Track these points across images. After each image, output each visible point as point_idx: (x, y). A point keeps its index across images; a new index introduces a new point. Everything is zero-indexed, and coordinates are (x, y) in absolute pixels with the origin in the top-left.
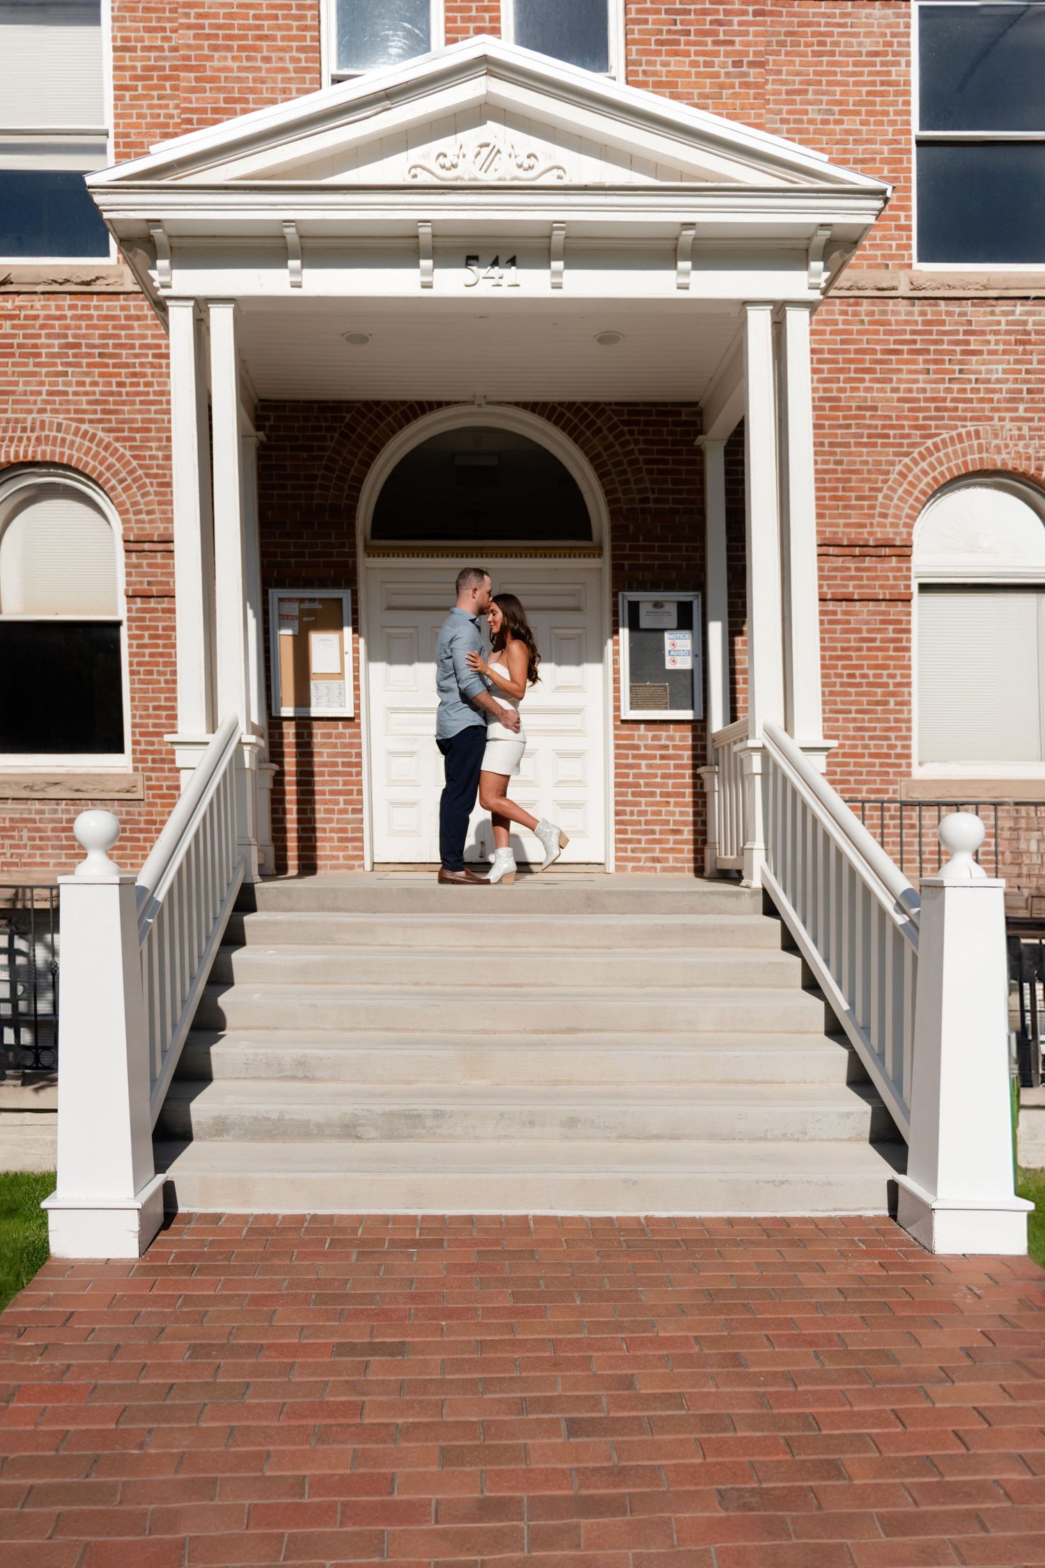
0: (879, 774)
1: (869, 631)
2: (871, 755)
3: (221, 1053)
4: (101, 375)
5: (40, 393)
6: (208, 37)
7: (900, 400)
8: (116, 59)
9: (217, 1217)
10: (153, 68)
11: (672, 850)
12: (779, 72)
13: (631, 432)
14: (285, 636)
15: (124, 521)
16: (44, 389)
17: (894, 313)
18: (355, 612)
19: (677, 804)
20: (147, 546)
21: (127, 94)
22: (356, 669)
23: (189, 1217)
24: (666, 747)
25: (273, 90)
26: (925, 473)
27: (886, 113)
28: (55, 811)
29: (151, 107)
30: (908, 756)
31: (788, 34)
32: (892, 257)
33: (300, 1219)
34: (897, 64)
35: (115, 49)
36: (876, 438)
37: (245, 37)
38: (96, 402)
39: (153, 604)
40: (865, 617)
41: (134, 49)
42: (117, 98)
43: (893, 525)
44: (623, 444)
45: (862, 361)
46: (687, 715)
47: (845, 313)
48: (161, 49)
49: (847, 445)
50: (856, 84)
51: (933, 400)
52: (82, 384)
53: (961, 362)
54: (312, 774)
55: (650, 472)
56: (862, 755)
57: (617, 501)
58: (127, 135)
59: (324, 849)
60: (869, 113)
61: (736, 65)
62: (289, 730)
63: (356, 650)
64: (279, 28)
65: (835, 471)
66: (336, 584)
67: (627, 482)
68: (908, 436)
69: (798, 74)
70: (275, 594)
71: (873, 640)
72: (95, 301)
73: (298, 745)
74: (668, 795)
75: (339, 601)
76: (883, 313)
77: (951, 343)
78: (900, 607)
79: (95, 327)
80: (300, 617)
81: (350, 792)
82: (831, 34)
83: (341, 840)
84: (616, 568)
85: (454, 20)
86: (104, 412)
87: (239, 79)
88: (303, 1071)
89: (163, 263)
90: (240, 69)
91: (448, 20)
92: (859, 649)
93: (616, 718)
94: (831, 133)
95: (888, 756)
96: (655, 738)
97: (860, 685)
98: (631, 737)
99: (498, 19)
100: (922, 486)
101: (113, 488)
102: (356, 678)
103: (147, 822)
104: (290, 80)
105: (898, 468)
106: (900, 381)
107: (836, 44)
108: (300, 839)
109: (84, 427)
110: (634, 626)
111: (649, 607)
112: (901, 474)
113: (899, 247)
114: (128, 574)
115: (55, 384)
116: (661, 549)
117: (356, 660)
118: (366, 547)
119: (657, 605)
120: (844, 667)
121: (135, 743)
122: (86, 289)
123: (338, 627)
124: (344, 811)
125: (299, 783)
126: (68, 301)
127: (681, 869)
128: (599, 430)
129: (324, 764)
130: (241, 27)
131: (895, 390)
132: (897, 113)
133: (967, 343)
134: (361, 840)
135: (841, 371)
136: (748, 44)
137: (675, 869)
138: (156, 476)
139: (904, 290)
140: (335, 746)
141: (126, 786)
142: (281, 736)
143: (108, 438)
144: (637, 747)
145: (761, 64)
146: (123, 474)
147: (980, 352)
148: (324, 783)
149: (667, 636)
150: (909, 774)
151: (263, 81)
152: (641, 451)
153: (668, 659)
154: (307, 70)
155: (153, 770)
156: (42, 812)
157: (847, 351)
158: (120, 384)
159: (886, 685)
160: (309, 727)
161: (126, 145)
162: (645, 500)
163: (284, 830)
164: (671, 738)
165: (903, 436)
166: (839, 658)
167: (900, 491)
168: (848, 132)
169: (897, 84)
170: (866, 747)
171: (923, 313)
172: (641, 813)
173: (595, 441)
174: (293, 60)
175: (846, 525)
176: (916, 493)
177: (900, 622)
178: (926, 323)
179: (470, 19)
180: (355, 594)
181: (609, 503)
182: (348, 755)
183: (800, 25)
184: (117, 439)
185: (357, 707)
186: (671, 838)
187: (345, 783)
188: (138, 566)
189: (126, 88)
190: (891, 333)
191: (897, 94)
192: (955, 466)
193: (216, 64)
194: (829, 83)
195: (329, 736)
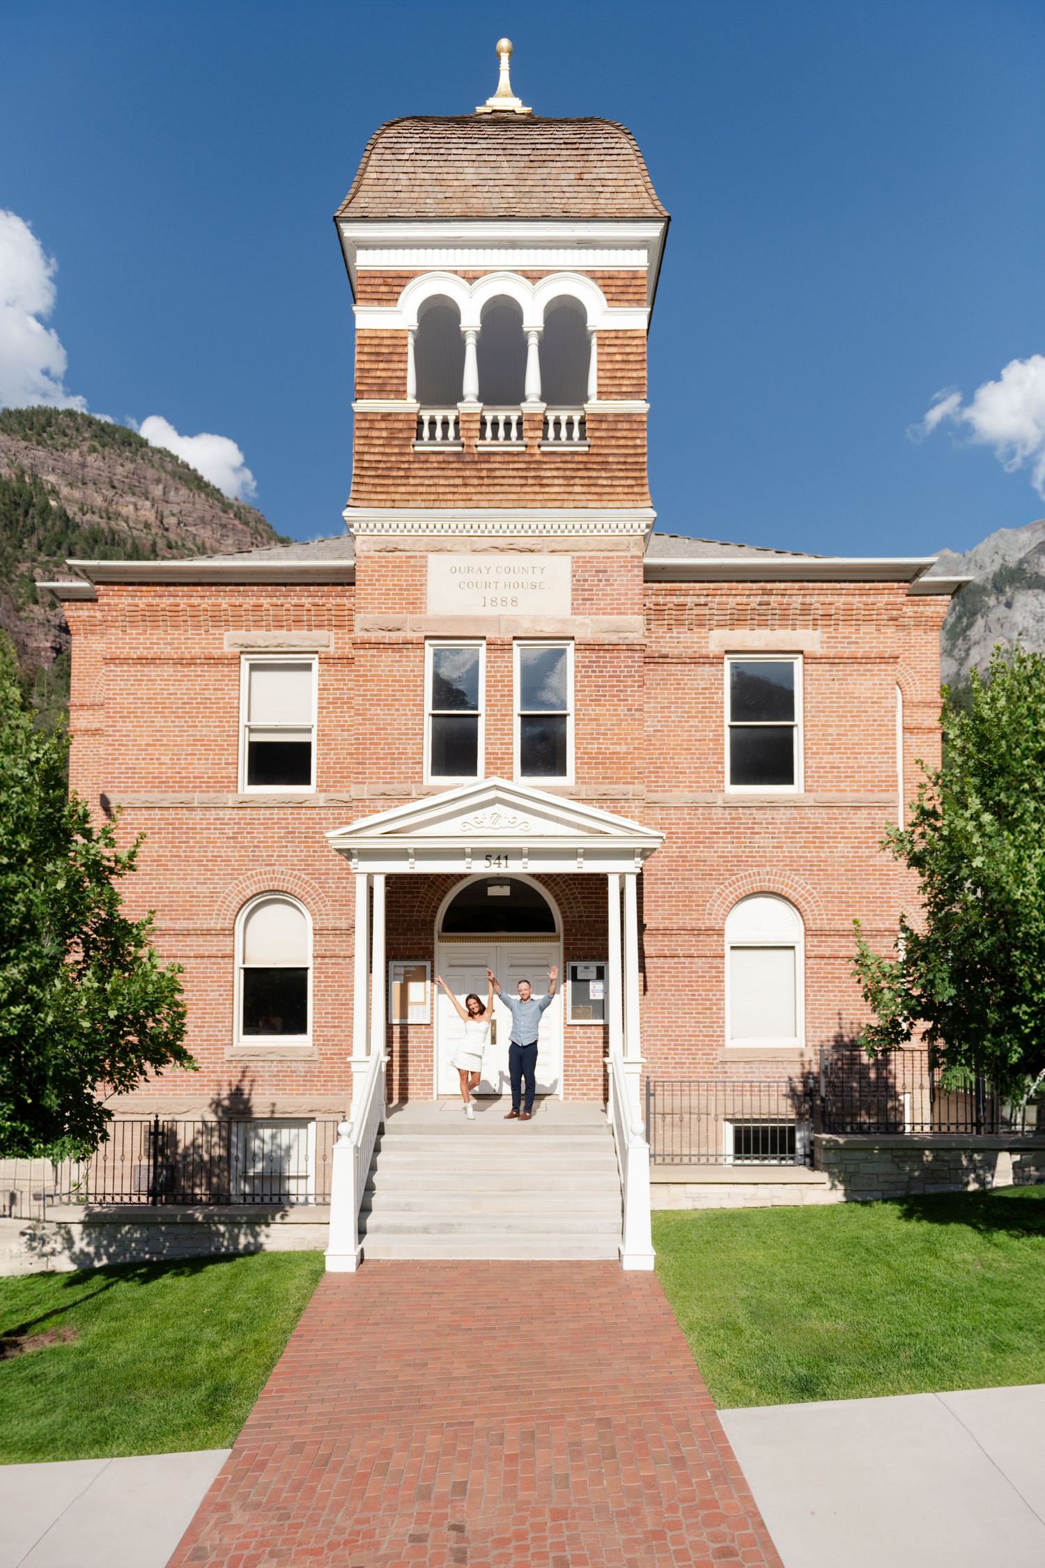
0: (708, 1045)
1: (703, 972)
2: (704, 1036)
3: (376, 1201)
4: (305, 847)
5: (272, 856)
6: (369, 700)
7: (718, 857)
8: (320, 694)
9: (379, 1260)
10: (339, 698)
11: (593, 1089)
12: (657, 698)
13: (574, 884)
14: (396, 986)
15: (314, 919)
16: (275, 854)
17: (715, 814)
18: (432, 971)
19: (595, 1066)
20: (325, 932)
21: (325, 711)
22: (432, 1000)
23: (369, 1260)
24: (590, 1038)
25: (400, 724)
26: (732, 893)
27: (711, 717)
28: (270, 1067)
29: (336, 717)
30: (723, 1036)
31: (661, 680)
32: (714, 787)
33: (409, 1261)
34: (717, 693)
35: (320, 689)
36: (706, 875)
37: (387, 700)
38: (302, 860)
39: (327, 960)
40: (700, 965)
41: (329, 689)
42: (319, 713)
43: (715, 919)
44: (570, 890)
45: (699, 838)
46: (601, 1022)
47: (690, 814)
48: (343, 689)
49: (691, 879)
50: (696, 703)
51: (735, 856)
52: (295, 851)
53: (750, 838)
54: (407, 1052)
55: (583, 903)
56: (699, 1036)
57: (567, 917)
58: (324, 730)
59: (413, 1089)
60: (702, 717)
61: (628, 710)
62: (396, 1030)
63: (432, 990)
64: (404, 695)
65: (684, 892)
66: (423, 958)
67: (572, 908)
68: (722, 875)
69: (666, 699)
70: (392, 964)
71: (704, 977)
72: (304, 811)
73: (401, 1037)
74: (591, 1061)
75: (425, 967)
76: (710, 814)
77: (745, 828)
78: (719, 960)
79: (303, 823)
80: (404, 975)
81: (427, 1061)
82: (683, 680)
83: (421, 1085)
84: (566, 949)
85: (490, 691)
86: (306, 865)
87: (383, 719)
88: (408, 1208)
89: (355, 860)
90: (384, 715)
91: (487, 691)
92: (697, 981)
93: (565, 1023)
94: (684, 726)
95: (713, 1036)
96: (584, 1033)
97: (697, 1000)
98: (572, 1033)
99: (512, 691)
100: (730, 899)
101: (309, 903)
102: (432, 1004)
103: (319, 1072)
104: (408, 719)
105: (717, 890)
106: (718, 847)
107: (686, 684)
108: (400, 1085)
109: (295, 873)
110: (574, 979)
111: (582, 969)
112: (719, 893)
113: (718, 782)
114: (315, 946)
115: (281, 851)
116: (588, 940)
117: (432, 995)
118: (439, 937)
119: (586, 968)
120: (690, 991)
121: (314, 1031)
122: (299, 805)
123: (424, 980)
124: (424, 1070)
125: (400, 1056)
126: (290, 811)
127: (597, 1099)
128: (558, 883)
129: (414, 1047)
130: (385, 695)
131: (715, 852)
132: (717, 717)
133: (753, 828)
134: (432, 1085)
135: (687, 842)
136: (635, 701)
137: (594, 1099)
138: (331, 897)
139: (720, 803)
140: (420, 1038)
141: (309, 1054)
142: (392, 1033)
143: (307, 878)
144: (575, 1038)
145: (641, 710)
146: (314, 896)
147: (760, 833)
148: (414, 1056)
149: (591, 984)
150: (724, 1045)
151: (395, 720)
152: (579, 893)
153: (591, 994)
154: (417, 715)
155: (323, 1045)
156: (264, 1067)
157: (691, 833)
158: (315, 851)
159: (711, 1000)
160: (407, 1028)
161: (323, 735)
162: (581, 916)
163: (392, 1080)
164: (593, 1033)
165: (720, 875)
166: (687, 986)
167: (718, 902)
168: (692, 726)
169: (717, 703)
170: (701, 1031)
171: (730, 814)
172: (577, 1071)
173: (556, 888)
174: (410, 710)
175: (691, 919)
176: (727, 903)
177: (718, 968)
178: (731, 819)
179: (498, 691)
180: (433, 962)
181: (563, 917)
182: (427, 1042)
183: (668, 675)
184: (312, 879)
185: (432, 1018)
186: (592, 1083)
187: (425, 1056)
188: (321, 941)
189: (324, 708)
190: (714, 824)
191: (717, 708)
192: (748, 889)
193: (372, 712)
194: (682, 703)
195: (417, 1033)
